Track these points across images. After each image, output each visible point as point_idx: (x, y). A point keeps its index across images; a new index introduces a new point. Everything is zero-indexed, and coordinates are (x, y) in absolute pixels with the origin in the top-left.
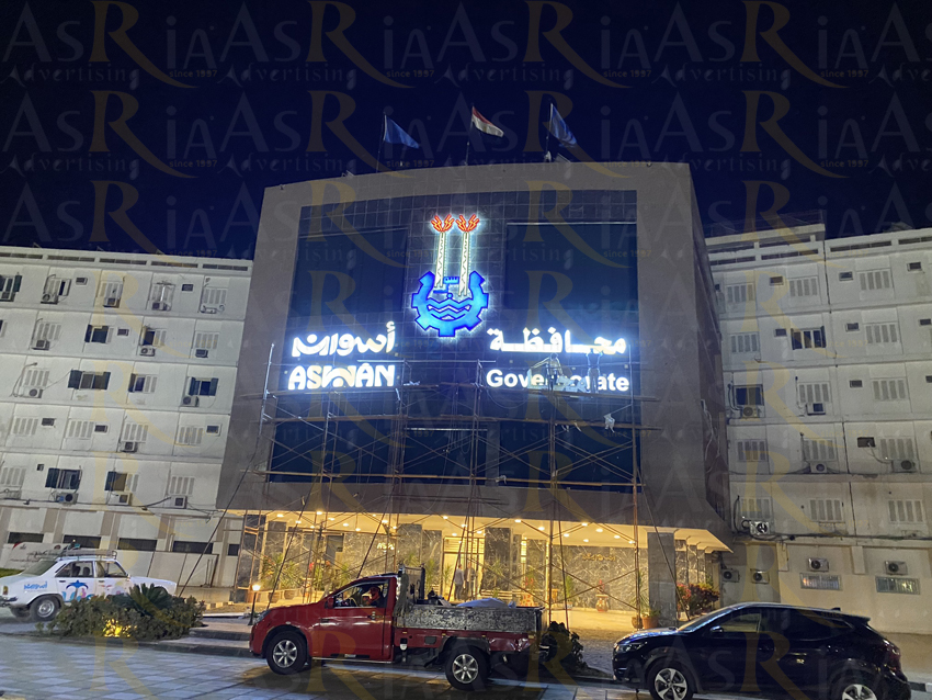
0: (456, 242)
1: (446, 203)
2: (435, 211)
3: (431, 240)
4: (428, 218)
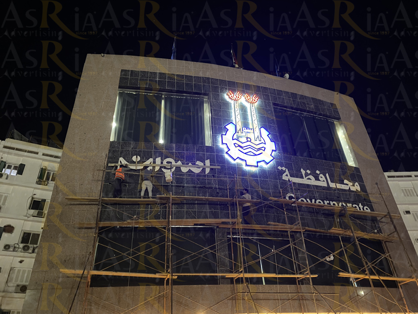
0: (243, 109)
1: (233, 86)
2: (226, 89)
3: (226, 105)
4: (222, 91)
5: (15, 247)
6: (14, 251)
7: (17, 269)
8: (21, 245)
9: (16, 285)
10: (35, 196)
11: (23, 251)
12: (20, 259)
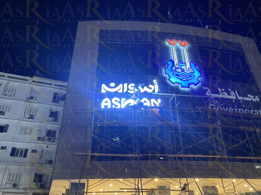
0: (179, 50)
1: (170, 36)
3: (167, 48)
5: (43, 139)
6: (43, 141)
7: (45, 151)
8: (47, 138)
9: (45, 160)
10: (52, 110)
11: (48, 141)
12: (46, 145)
